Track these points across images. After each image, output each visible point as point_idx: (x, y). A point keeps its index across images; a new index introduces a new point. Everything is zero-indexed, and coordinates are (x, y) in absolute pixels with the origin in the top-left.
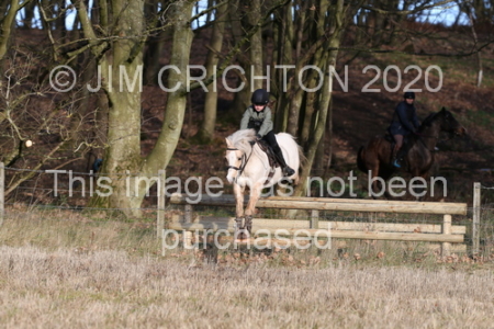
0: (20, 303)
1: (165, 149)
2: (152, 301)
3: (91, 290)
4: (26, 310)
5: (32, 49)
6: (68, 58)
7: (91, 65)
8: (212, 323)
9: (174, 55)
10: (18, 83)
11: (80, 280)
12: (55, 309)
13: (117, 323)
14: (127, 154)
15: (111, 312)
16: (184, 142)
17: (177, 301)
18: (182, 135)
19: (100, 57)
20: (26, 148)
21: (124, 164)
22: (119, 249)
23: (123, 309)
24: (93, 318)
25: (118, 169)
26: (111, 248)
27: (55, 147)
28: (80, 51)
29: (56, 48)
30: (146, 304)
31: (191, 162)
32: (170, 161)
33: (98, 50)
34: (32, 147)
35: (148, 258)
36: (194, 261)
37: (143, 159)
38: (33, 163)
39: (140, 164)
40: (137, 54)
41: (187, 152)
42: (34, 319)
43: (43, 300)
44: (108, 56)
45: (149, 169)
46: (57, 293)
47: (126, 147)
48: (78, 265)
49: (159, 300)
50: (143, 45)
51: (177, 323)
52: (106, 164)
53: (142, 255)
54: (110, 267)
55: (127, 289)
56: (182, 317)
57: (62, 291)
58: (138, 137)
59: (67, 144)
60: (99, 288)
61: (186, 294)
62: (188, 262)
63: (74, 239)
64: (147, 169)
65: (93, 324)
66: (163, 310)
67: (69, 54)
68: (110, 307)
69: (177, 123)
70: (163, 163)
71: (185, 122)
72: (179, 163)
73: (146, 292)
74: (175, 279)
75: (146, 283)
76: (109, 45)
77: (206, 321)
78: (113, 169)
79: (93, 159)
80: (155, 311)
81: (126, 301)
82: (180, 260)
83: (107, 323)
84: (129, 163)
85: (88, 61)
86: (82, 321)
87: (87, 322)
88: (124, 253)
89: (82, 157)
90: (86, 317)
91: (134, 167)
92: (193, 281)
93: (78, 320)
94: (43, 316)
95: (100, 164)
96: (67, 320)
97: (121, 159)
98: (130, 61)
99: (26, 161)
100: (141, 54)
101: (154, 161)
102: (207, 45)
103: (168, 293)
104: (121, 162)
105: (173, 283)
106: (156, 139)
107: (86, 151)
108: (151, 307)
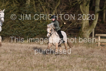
0: (63, 58)
1: (94, 24)
2: (91, 57)
3: (78, 55)
4: (64, 59)
5: (66, 3)
6: (73, 5)
7: (78, 6)
8: (104, 62)
9: (96, 4)
10: (63, 10)
11: (76, 53)
12: (70, 59)
13: (83, 62)
14: (86, 26)
15: (82, 60)
16: (98, 23)
17: (97, 57)
18: (98, 21)
19: (80, 4)
20: (64, 24)
21: (85, 28)
22: (84, 46)
23: (85, 59)
24: (78, 61)
25: (84, 29)
26: (82, 46)
27: (70, 24)
28: (76, 3)
29: (70, 3)
30: (90, 58)
31: (100, 27)
32: (95, 27)
33: (79, 3)
34: (65, 24)
35: (91, 48)
36: (100, 49)
37: (89, 26)
38: (66, 27)
39: (89, 28)
40: (88, 4)
41: (99, 25)
42: (66, 61)
43: (68, 57)
44: (82, 4)
45: (91, 29)
46: (71, 56)
47: (86, 24)
48: (75, 50)
49: (93, 57)
50: (89, 2)
51: (96, 62)
52: (81, 28)
53: (89, 47)
54: (82, 50)
55: (86, 55)
56: (98, 61)
57: (72, 55)
58: (88, 22)
59: (73, 23)
60: (80, 54)
61: (99, 56)
62: (99, 49)
63: (74, 44)
64: (90, 29)
65: (78, 62)
66: (94, 59)
67: (73, 4)
68: (82, 59)
69: (97, 19)
70: (94, 28)
71: (99, 18)
72: (97, 27)
73: (90, 55)
74: (96, 53)
75: (90, 54)
76: (82, 2)
77: (103, 62)
78: (83, 29)
79: (79, 27)
80: (92, 60)
81: (86, 57)
82: (97, 49)
83: (81, 62)
84: (86, 27)
85: (77, 5)
86: (76, 62)
87: (77, 62)
88: (85, 47)
89: (76, 26)
90: (77, 61)
91: (87, 28)
92: (100, 53)
93: (75, 62)
94: (68, 61)
95: (80, 28)
96: (73, 62)
97: (85, 26)
98: (86, 5)
99: (64, 27)
100: (89, 4)
101: (92, 27)
102: (103, 2)
103: (95, 56)
104: (85, 27)
105: (96, 54)
106: (92, 22)
107: (77, 25)
108: (91, 59)
